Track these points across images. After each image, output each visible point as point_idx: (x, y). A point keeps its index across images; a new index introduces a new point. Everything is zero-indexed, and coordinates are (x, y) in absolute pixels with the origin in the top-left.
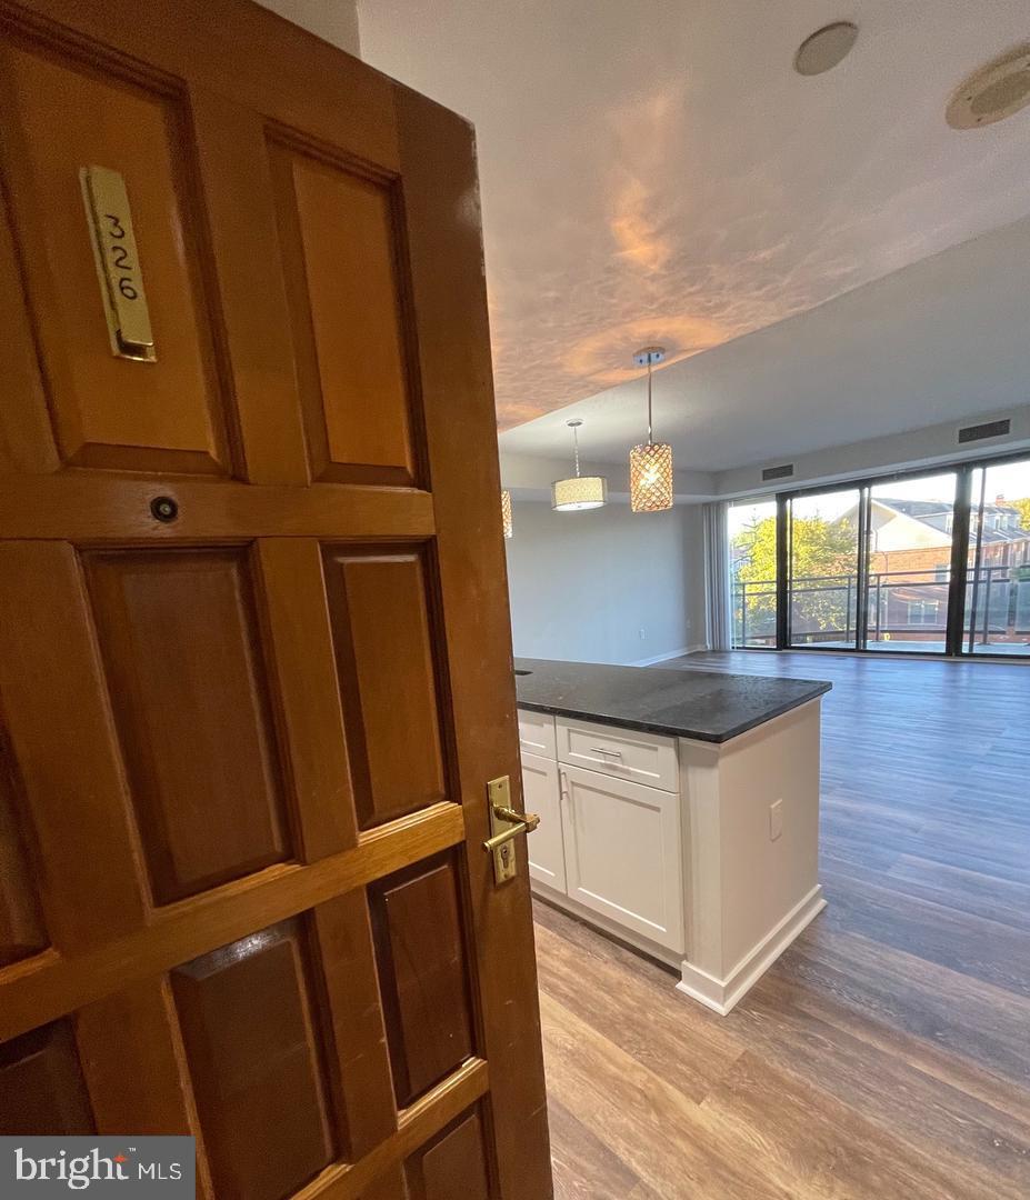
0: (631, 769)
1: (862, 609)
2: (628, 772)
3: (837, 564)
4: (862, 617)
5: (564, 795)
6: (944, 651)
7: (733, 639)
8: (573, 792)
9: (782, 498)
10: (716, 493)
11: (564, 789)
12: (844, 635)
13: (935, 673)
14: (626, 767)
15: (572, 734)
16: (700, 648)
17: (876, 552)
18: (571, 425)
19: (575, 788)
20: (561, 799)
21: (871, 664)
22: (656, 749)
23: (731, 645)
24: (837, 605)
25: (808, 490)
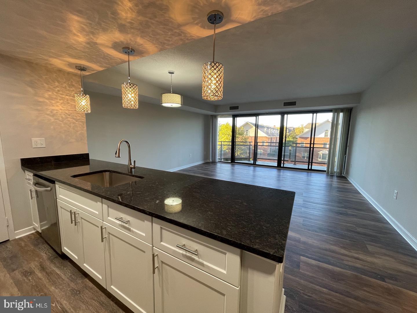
0: (205, 263)
1: (255, 152)
2: (202, 265)
3: (240, 138)
4: (255, 154)
5: (156, 270)
6: (277, 166)
7: (218, 159)
8: (162, 269)
9: (234, 116)
10: (216, 112)
11: (156, 265)
12: (248, 159)
13: (274, 172)
14: (201, 260)
15: (163, 230)
16: (208, 161)
17: (249, 136)
18: (170, 73)
19: (164, 265)
20: (154, 273)
21: (258, 169)
22: (225, 254)
23: (217, 161)
24: (240, 149)
25: (240, 115)
